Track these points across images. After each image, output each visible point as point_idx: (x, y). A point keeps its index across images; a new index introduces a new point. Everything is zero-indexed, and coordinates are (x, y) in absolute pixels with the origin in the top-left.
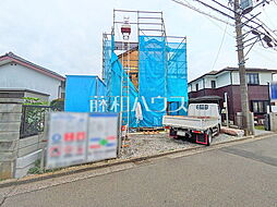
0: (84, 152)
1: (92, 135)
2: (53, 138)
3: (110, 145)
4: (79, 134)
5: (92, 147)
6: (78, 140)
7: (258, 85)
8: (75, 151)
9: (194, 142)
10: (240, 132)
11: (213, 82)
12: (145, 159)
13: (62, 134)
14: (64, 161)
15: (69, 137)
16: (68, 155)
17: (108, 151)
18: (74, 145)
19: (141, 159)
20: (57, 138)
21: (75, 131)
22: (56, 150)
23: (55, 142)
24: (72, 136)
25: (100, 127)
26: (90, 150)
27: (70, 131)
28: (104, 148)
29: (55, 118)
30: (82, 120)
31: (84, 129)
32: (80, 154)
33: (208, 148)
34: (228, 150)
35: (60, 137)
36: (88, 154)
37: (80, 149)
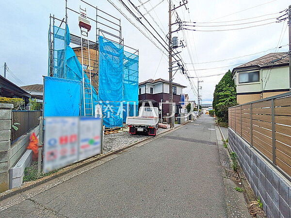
0: (76, 152)
1: (82, 137)
2: (49, 143)
3: (96, 144)
4: (72, 137)
5: (83, 147)
6: (71, 142)
7: (176, 94)
8: (68, 153)
9: (147, 135)
10: (168, 126)
11: (152, 89)
12: (122, 150)
13: (57, 138)
14: (59, 163)
15: (64, 140)
16: (63, 157)
17: (95, 149)
18: (68, 147)
19: (120, 151)
20: (52, 142)
21: (69, 134)
22: (52, 154)
23: (51, 146)
24: (66, 139)
25: (88, 129)
26: (82, 150)
27: (64, 135)
28: (92, 147)
29: (50, 123)
30: (73, 124)
31: (76, 132)
32: (72, 155)
33: (155, 138)
34: (165, 137)
35: (55, 141)
36: (79, 153)
37: (73, 150)
